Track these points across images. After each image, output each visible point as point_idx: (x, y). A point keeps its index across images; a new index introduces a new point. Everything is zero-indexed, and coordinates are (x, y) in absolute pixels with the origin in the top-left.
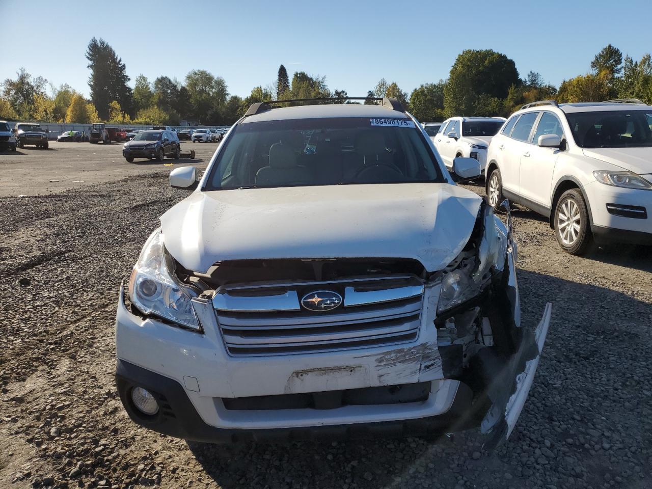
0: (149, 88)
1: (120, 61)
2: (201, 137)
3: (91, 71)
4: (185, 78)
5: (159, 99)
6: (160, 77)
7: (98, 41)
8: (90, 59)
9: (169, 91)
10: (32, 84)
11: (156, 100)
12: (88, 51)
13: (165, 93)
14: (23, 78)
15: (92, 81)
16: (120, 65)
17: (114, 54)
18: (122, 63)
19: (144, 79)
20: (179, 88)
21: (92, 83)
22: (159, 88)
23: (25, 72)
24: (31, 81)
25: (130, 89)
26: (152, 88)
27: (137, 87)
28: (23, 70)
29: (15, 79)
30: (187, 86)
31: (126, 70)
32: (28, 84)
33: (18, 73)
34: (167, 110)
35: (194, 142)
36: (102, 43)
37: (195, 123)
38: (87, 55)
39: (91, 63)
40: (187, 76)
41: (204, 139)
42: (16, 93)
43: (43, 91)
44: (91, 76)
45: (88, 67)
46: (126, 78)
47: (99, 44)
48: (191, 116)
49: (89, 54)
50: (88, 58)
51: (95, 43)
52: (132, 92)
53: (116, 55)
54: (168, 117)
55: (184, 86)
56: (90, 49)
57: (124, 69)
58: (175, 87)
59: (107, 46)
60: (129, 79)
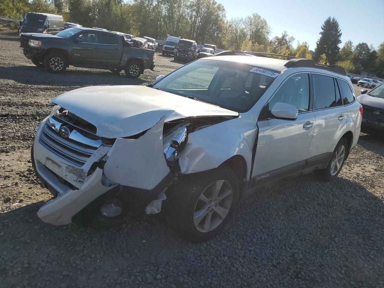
0: (351, 49)
1: (340, 31)
2: (364, 83)
3: (321, 36)
4: (379, 45)
5: (355, 56)
6: (361, 43)
7: (332, 19)
8: (323, 29)
9: (364, 52)
10: (287, 40)
11: (352, 57)
12: (324, 24)
13: (360, 53)
14: (284, 36)
15: (319, 42)
16: (339, 33)
17: (338, 27)
18: (340, 32)
19: (350, 43)
20: (372, 51)
21: (318, 43)
22: (358, 49)
23: (286, 34)
24: (287, 38)
25: (339, 48)
26: (353, 49)
27: (344, 48)
28: (286, 32)
29: (280, 36)
30: (379, 51)
31: (341, 37)
32: (285, 40)
33: (283, 34)
34: (356, 64)
35: (358, 86)
36: (333, 20)
37: (372, 75)
38: (322, 26)
39: (322, 31)
40: (381, 44)
41: (366, 85)
42: (278, 44)
43: (291, 44)
44: (319, 39)
45: (320, 33)
46: (339, 42)
47: (332, 20)
48: (372, 70)
49: (324, 26)
50: (322, 28)
51: (329, 19)
52: (340, 50)
53: (339, 28)
54: (354, 68)
55: (376, 50)
56: (325, 23)
57: (340, 36)
58: (369, 50)
59: (336, 22)
60: (341, 42)
